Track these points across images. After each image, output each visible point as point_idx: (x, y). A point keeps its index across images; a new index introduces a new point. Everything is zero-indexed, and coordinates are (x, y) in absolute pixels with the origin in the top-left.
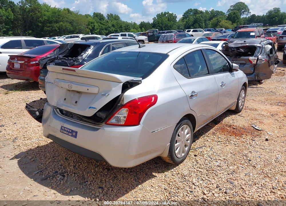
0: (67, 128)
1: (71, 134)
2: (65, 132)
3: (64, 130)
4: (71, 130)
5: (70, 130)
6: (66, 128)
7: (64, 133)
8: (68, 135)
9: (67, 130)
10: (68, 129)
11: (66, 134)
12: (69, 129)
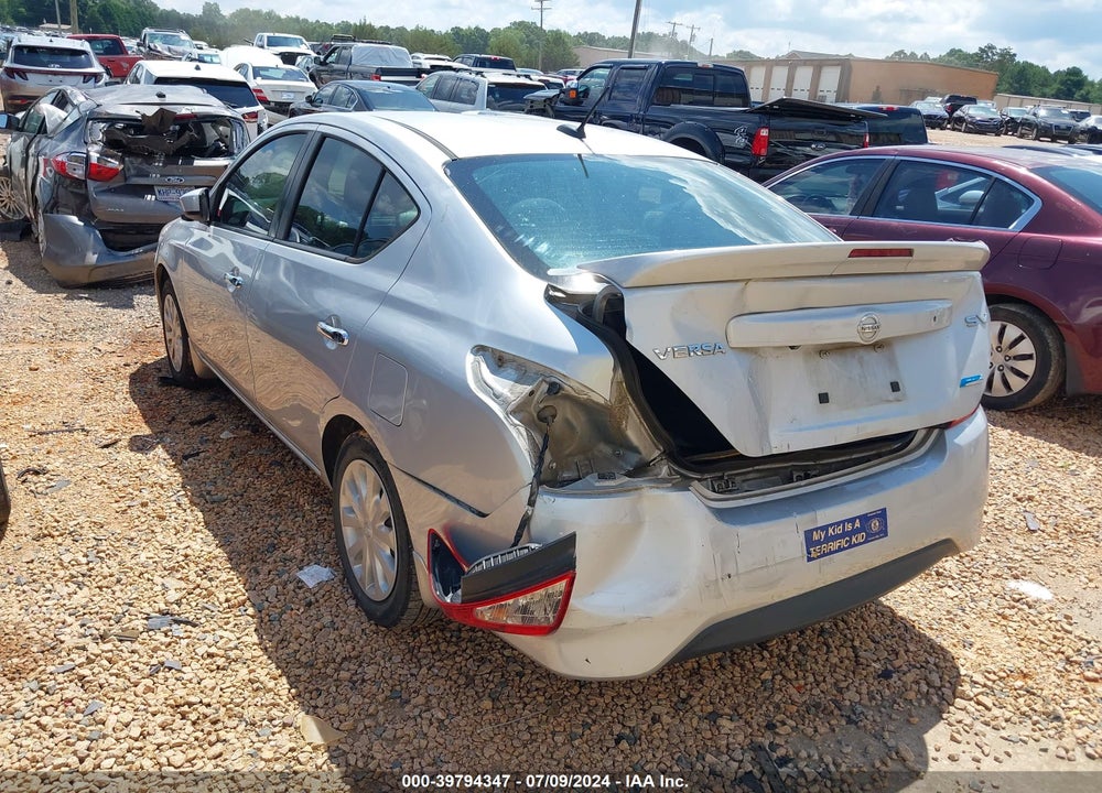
0: (838, 524)
1: (861, 537)
2: (834, 545)
3: (829, 539)
4: (858, 517)
5: (852, 520)
6: (831, 525)
7: (831, 553)
8: (850, 547)
9: (839, 530)
10: (843, 522)
11: (840, 549)
12: (849, 521)
